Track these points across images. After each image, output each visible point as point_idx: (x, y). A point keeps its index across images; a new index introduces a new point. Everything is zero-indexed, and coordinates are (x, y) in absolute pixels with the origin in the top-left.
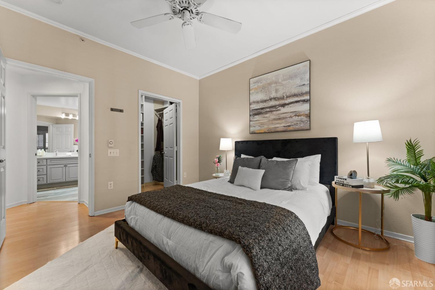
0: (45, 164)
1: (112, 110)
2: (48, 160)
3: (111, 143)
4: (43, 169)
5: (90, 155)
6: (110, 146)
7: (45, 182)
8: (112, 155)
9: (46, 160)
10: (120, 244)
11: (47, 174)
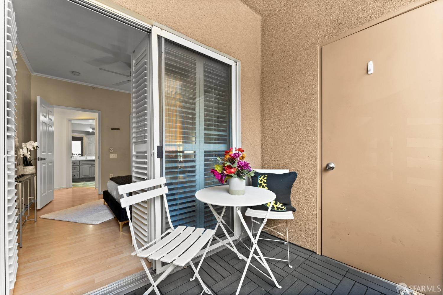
0: (79, 164)
1: (112, 129)
2: (80, 162)
3: (111, 150)
4: (77, 167)
5: (99, 157)
6: (111, 151)
7: (79, 177)
8: (112, 157)
9: (79, 162)
10: (106, 203)
11: (79, 172)
